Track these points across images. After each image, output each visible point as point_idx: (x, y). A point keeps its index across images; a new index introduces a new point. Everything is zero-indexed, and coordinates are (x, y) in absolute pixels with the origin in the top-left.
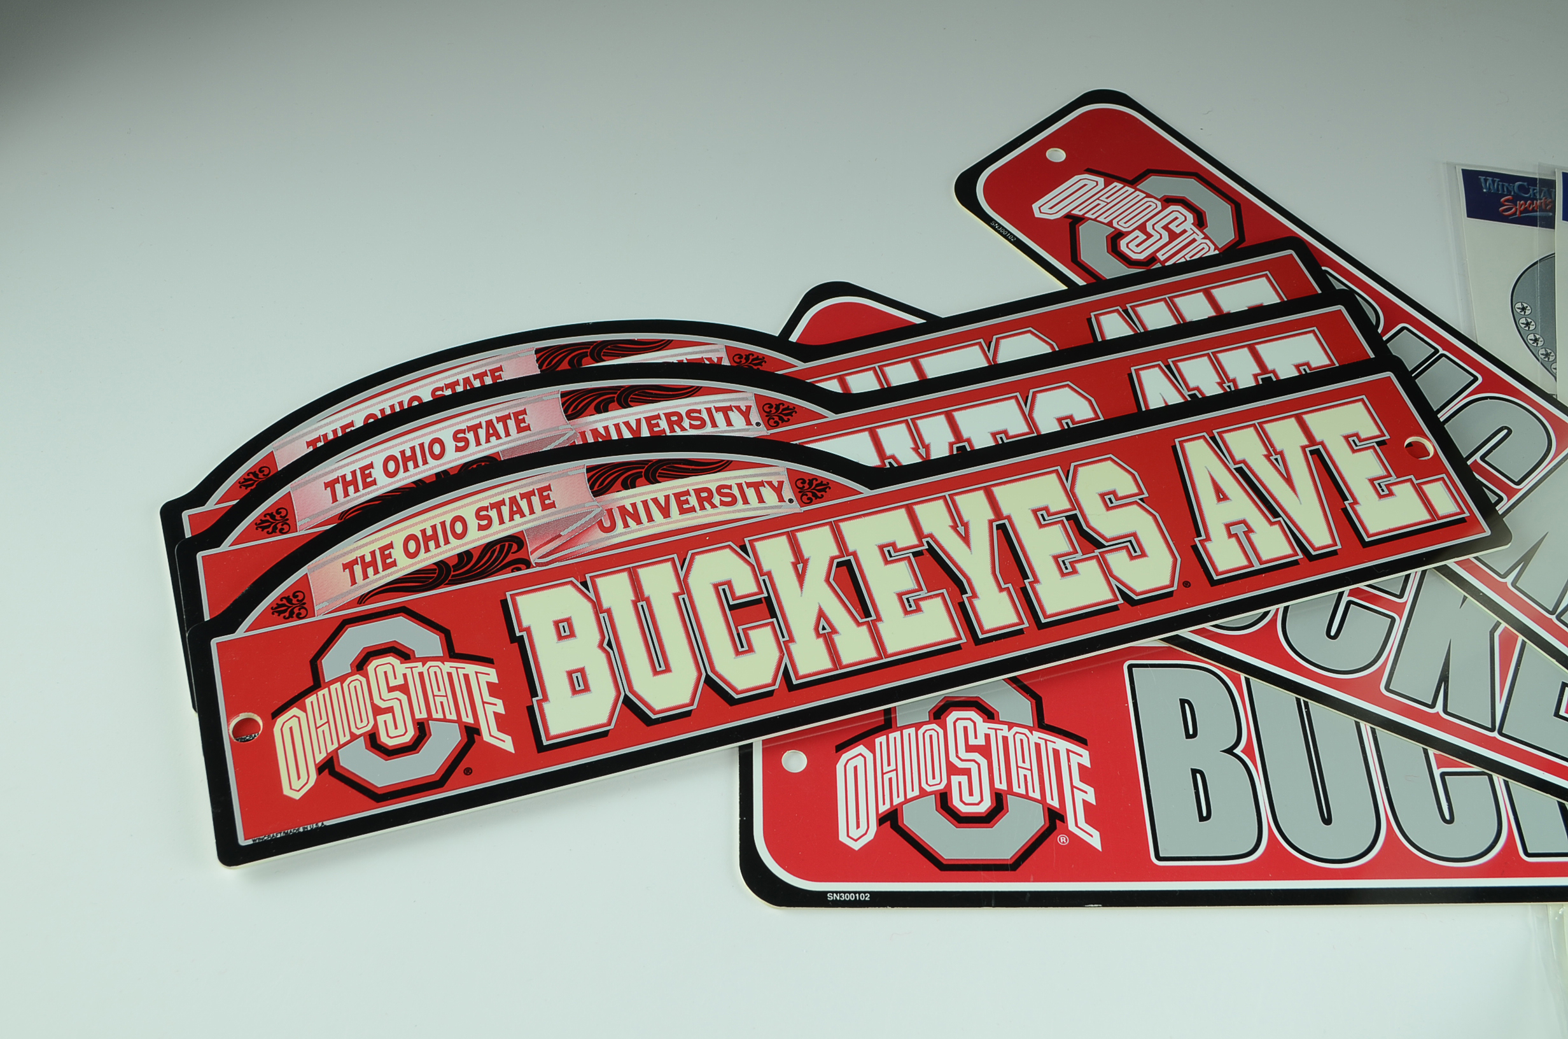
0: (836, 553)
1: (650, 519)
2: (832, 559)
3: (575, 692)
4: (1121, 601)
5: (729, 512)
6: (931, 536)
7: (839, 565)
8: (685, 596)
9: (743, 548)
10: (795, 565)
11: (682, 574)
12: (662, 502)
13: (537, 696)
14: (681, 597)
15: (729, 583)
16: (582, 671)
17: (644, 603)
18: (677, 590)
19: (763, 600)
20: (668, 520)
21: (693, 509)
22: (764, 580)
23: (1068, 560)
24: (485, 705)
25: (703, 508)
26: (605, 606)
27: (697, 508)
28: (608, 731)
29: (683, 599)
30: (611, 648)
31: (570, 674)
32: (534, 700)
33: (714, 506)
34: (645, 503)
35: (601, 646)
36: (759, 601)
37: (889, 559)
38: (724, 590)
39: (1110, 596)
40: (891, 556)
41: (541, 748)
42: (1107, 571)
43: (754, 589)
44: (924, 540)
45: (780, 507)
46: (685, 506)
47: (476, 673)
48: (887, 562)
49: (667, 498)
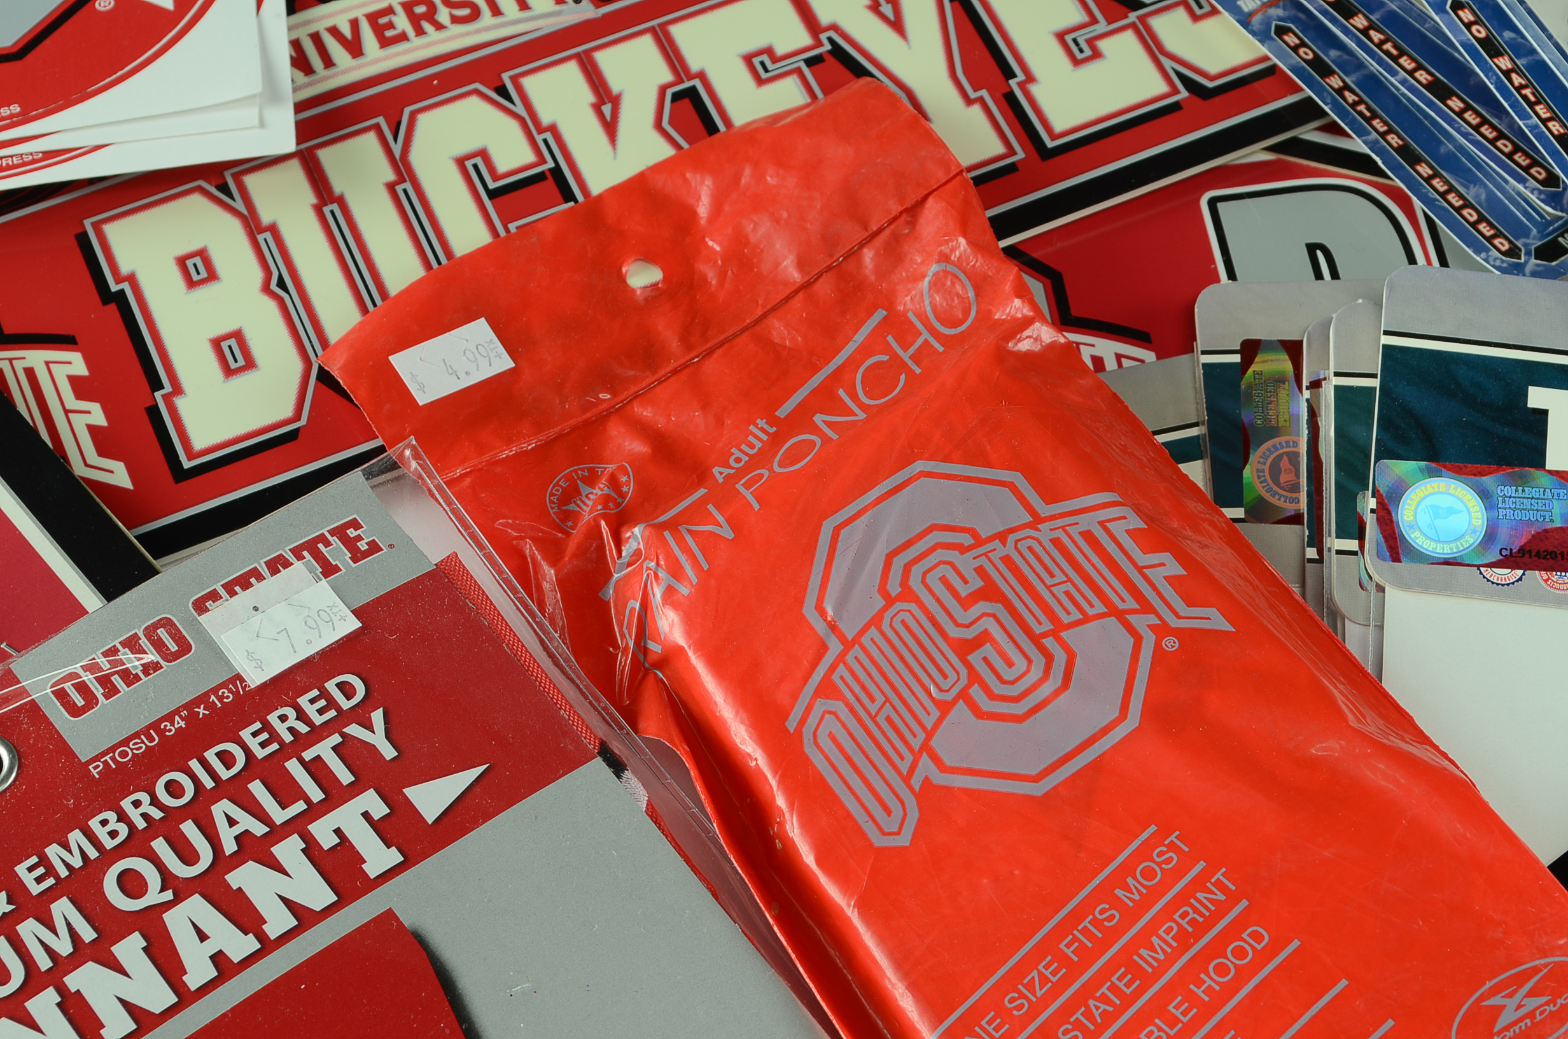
0: (667, 76)
1: (328, 62)
2: (663, 90)
3: (229, 372)
4: (1184, 94)
5: (468, 34)
6: (834, 27)
7: (676, 97)
8: (408, 185)
9: (502, 91)
10: (597, 108)
11: (397, 149)
12: (347, 31)
13: (162, 387)
14: (399, 189)
15: (483, 154)
16: (238, 335)
17: (335, 207)
18: (391, 176)
19: (548, 175)
20: (360, 61)
21: (403, 37)
22: (545, 141)
23: (1082, 36)
24: (70, 415)
25: (420, 32)
26: (266, 218)
27: (411, 32)
28: (297, 430)
29: (405, 191)
30: (286, 290)
31: (216, 343)
32: (158, 395)
33: (439, 27)
34: (316, 38)
35: (266, 289)
36: (540, 177)
37: (764, 75)
38: (475, 167)
39: (1162, 88)
40: (766, 70)
41: (179, 474)
42: (1153, 47)
43: (529, 157)
44: (823, 37)
45: (559, 13)
46: (389, 33)
47: (47, 363)
48: (760, 82)
49: (354, 24)
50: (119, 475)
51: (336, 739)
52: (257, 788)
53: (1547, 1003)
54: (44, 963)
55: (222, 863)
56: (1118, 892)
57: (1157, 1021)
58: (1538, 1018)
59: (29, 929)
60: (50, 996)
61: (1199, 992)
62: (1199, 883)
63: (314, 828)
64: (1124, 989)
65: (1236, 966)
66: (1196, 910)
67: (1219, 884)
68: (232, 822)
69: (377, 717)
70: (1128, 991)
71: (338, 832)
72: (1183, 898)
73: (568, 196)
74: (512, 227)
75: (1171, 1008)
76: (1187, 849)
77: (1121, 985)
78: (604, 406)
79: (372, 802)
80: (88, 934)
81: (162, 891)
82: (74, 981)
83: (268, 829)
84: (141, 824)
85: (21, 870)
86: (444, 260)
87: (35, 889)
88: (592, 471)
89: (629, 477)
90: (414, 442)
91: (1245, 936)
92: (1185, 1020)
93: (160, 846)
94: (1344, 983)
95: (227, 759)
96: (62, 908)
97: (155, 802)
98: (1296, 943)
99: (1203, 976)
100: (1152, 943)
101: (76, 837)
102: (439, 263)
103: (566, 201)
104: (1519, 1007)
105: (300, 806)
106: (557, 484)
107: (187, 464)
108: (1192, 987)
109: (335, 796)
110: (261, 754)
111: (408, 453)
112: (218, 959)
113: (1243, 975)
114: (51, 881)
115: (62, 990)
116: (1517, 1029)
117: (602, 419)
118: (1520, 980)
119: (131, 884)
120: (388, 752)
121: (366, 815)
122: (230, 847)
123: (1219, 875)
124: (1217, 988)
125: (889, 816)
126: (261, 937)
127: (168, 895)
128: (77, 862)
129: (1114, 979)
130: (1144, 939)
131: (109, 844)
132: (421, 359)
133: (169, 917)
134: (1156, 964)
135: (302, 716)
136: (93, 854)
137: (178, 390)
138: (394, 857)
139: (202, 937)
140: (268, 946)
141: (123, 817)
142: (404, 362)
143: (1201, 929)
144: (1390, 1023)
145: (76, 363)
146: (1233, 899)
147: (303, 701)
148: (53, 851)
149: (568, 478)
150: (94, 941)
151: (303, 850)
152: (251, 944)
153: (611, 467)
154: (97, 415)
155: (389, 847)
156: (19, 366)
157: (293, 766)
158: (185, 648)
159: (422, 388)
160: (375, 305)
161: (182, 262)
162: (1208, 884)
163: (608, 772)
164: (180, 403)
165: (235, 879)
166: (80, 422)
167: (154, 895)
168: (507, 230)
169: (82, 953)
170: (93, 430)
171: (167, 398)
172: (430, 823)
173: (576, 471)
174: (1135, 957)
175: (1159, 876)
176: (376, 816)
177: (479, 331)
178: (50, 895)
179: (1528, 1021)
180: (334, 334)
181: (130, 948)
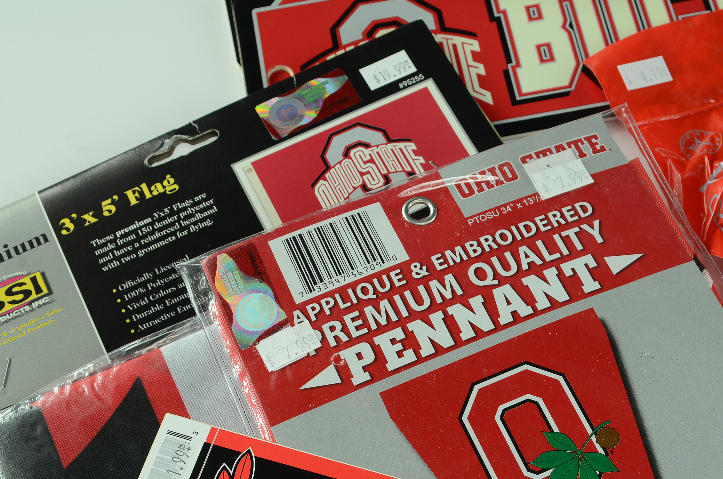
50: (487, 97)
51: (577, 229)
52: (539, 244)
54: (439, 300)
55: (521, 273)
59: (434, 284)
60: (440, 315)
63: (563, 266)
68: (527, 256)
69: (596, 223)
71: (573, 270)
73: (708, 7)
74: (680, 17)
78: (711, 106)
79: (589, 260)
80: (459, 292)
81: (493, 279)
82: (451, 310)
83: (542, 263)
84: (487, 249)
85: (433, 258)
86: (646, 27)
87: (439, 268)
88: (702, 134)
89: (720, 139)
90: (627, 105)
93: (494, 260)
95: (528, 229)
96: (449, 278)
97: (494, 241)
101: (458, 249)
102: (644, 28)
103: (707, 9)
105: (557, 256)
106: (685, 137)
107: (518, 98)
109: (574, 254)
110: (543, 229)
111: (623, 109)
112: (514, 314)
114: (445, 266)
115: (445, 313)
117: (711, 111)
119: (480, 274)
120: (600, 240)
121: (586, 265)
122: (525, 267)
126: (534, 308)
127: (496, 282)
128: (458, 260)
131: (473, 255)
132: (632, 70)
133: (495, 291)
135: (563, 216)
136: (465, 258)
137: (518, 65)
138: (596, 286)
139: (509, 303)
140: (536, 313)
141: (480, 245)
142: (624, 70)
145: (475, 45)
147: (564, 210)
148: (448, 253)
149: (690, 135)
150: (461, 295)
151: (557, 275)
152: (529, 310)
153: (711, 134)
154: (481, 70)
155: (595, 281)
156: (450, 42)
157: (556, 237)
158: (515, 177)
159: (630, 82)
160: (612, 42)
161: (528, 8)
163: (697, 268)
164: (519, 71)
165: (526, 281)
166: (474, 71)
167: (490, 281)
168: (677, 18)
169: (455, 299)
170: (479, 76)
171: (514, 68)
172: (614, 274)
173: (694, 133)
176: (591, 267)
177: (659, 62)
178: (445, 272)
180: (592, 52)
181: (477, 301)
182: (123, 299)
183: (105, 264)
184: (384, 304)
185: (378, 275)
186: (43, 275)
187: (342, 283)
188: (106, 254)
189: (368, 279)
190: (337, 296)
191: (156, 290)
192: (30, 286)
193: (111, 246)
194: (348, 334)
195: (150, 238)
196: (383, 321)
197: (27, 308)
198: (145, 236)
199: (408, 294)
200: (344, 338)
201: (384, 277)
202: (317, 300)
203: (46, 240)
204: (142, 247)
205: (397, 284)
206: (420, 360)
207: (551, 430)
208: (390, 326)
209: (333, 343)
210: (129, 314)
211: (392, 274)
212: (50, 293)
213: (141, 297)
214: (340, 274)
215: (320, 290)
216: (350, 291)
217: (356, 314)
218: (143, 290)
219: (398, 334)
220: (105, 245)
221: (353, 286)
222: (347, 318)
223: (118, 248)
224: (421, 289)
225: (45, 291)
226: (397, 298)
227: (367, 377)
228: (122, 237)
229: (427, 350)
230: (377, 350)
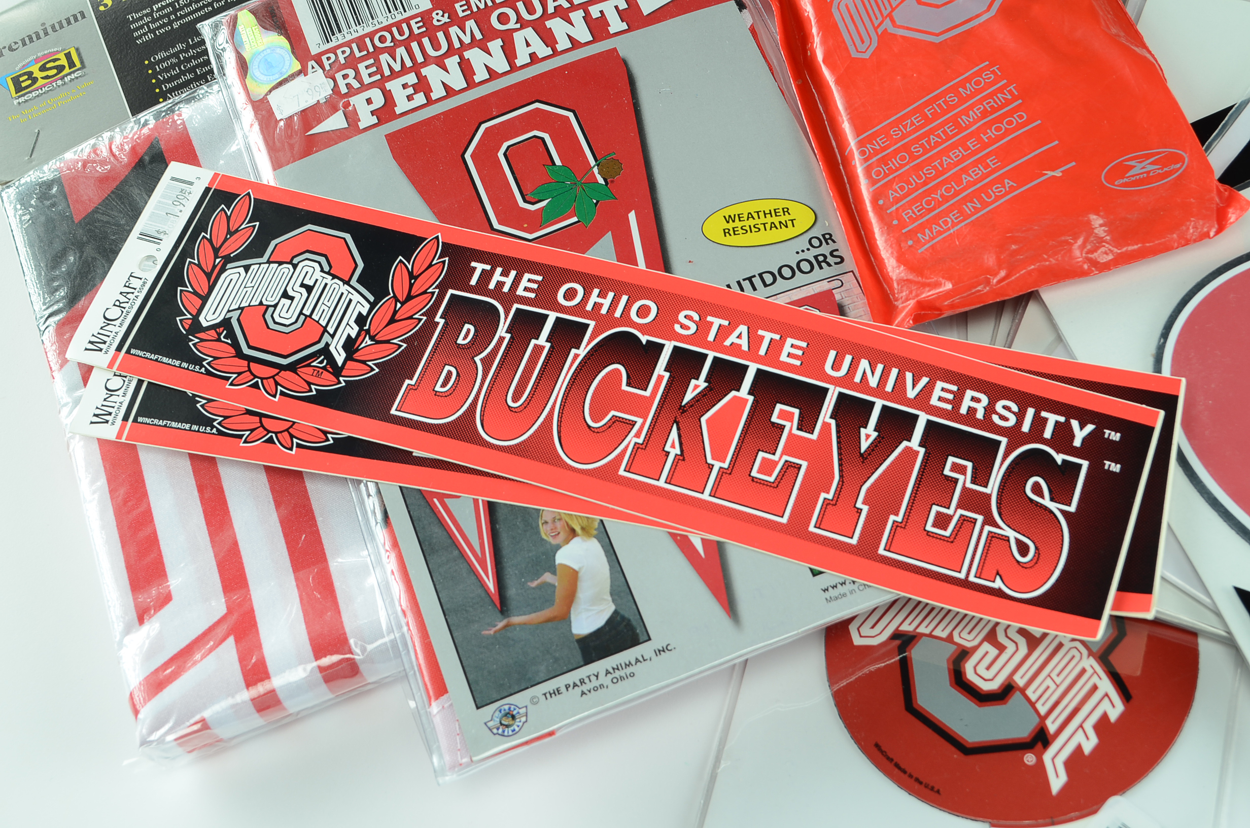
53: (1158, 169)
54: (457, 45)
55: (545, 16)
56: (961, 89)
57: (960, 148)
58: (1151, 174)
59: (454, 30)
60: (456, 59)
61: (984, 138)
62: (1001, 90)
63: (592, 9)
64: (949, 132)
65: (1006, 128)
66: (995, 102)
67: (1010, 92)
68: (555, 0)
70: (950, 134)
71: (601, 12)
72: (990, 96)
75: (968, 143)
76: (1000, 74)
77: (948, 131)
80: (479, 36)
81: (516, 23)
82: (467, 54)
83: (570, 6)
85: (457, 6)
87: (461, 14)
91: (1015, 116)
92: (973, 149)
93: (520, 5)
94: (1057, 142)
96: (471, 24)
98: (1039, 122)
99: (988, 131)
100: (969, 113)
104: (1143, 168)
108: (982, 135)
112: (533, 56)
113: (1008, 132)
114: (469, 12)
115: (461, 57)
116: (1138, 177)
118: (1147, 157)
119: (503, 19)
121: (616, 7)
122: (551, 10)
123: (1011, 87)
124: (993, 137)
125: (863, 44)
126: (554, 49)
127: (518, 26)
128: (482, 6)
129: (946, 128)
130: (966, 112)
133: (515, 35)
134: (968, 123)
136: (490, 4)
138: (624, 26)
139: (528, 45)
140: (555, 53)
143: (994, 110)
144: (1074, 164)
146: (1015, 98)
150: (481, 39)
151: (583, 17)
152: (549, 51)
155: (622, 22)
162: (1005, 91)
163: (736, 8)
165: (549, 24)
167: (512, 25)
169: (474, 43)
172: (645, 15)
174: (959, 119)
175: (983, 84)
176: (621, 8)
178: (467, 18)
179: (1145, 175)
181: (495, 45)
182: (154, 70)
183: (140, 37)
184: (401, 51)
185: (398, 25)
186: (77, 50)
187: (361, 33)
188: (142, 27)
189: (388, 29)
190: (354, 46)
191: (188, 60)
192: (64, 62)
193: (146, 20)
194: (360, 81)
195: (186, 10)
196: (397, 67)
197: (60, 82)
198: (181, 9)
199: (426, 41)
200: (356, 85)
201: (404, 26)
202: (333, 50)
203: (83, 17)
204: (178, 19)
205: (416, 31)
206: (430, 102)
207: (553, 163)
208: (404, 71)
209: (344, 90)
210: (159, 84)
211: (412, 22)
212: (83, 66)
213: (173, 67)
214: (360, 24)
215: (338, 39)
216: (368, 40)
217: (371, 61)
218: (174, 60)
219: (411, 79)
220: (141, 18)
221: (371, 35)
222: (361, 66)
223: (154, 21)
224: (440, 35)
225: (78, 65)
226: (414, 45)
227: (374, 120)
228: (159, 10)
229: (438, 92)
230: (388, 96)
